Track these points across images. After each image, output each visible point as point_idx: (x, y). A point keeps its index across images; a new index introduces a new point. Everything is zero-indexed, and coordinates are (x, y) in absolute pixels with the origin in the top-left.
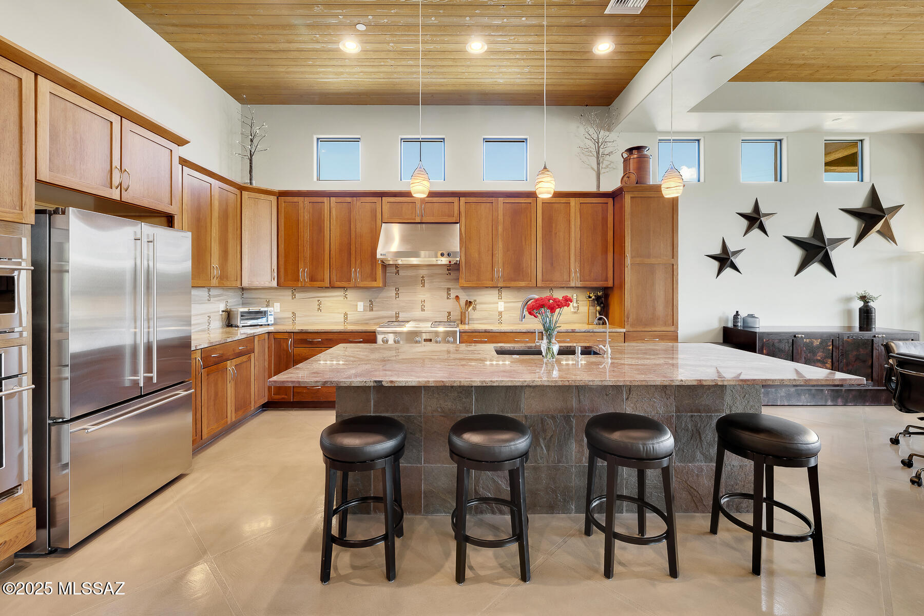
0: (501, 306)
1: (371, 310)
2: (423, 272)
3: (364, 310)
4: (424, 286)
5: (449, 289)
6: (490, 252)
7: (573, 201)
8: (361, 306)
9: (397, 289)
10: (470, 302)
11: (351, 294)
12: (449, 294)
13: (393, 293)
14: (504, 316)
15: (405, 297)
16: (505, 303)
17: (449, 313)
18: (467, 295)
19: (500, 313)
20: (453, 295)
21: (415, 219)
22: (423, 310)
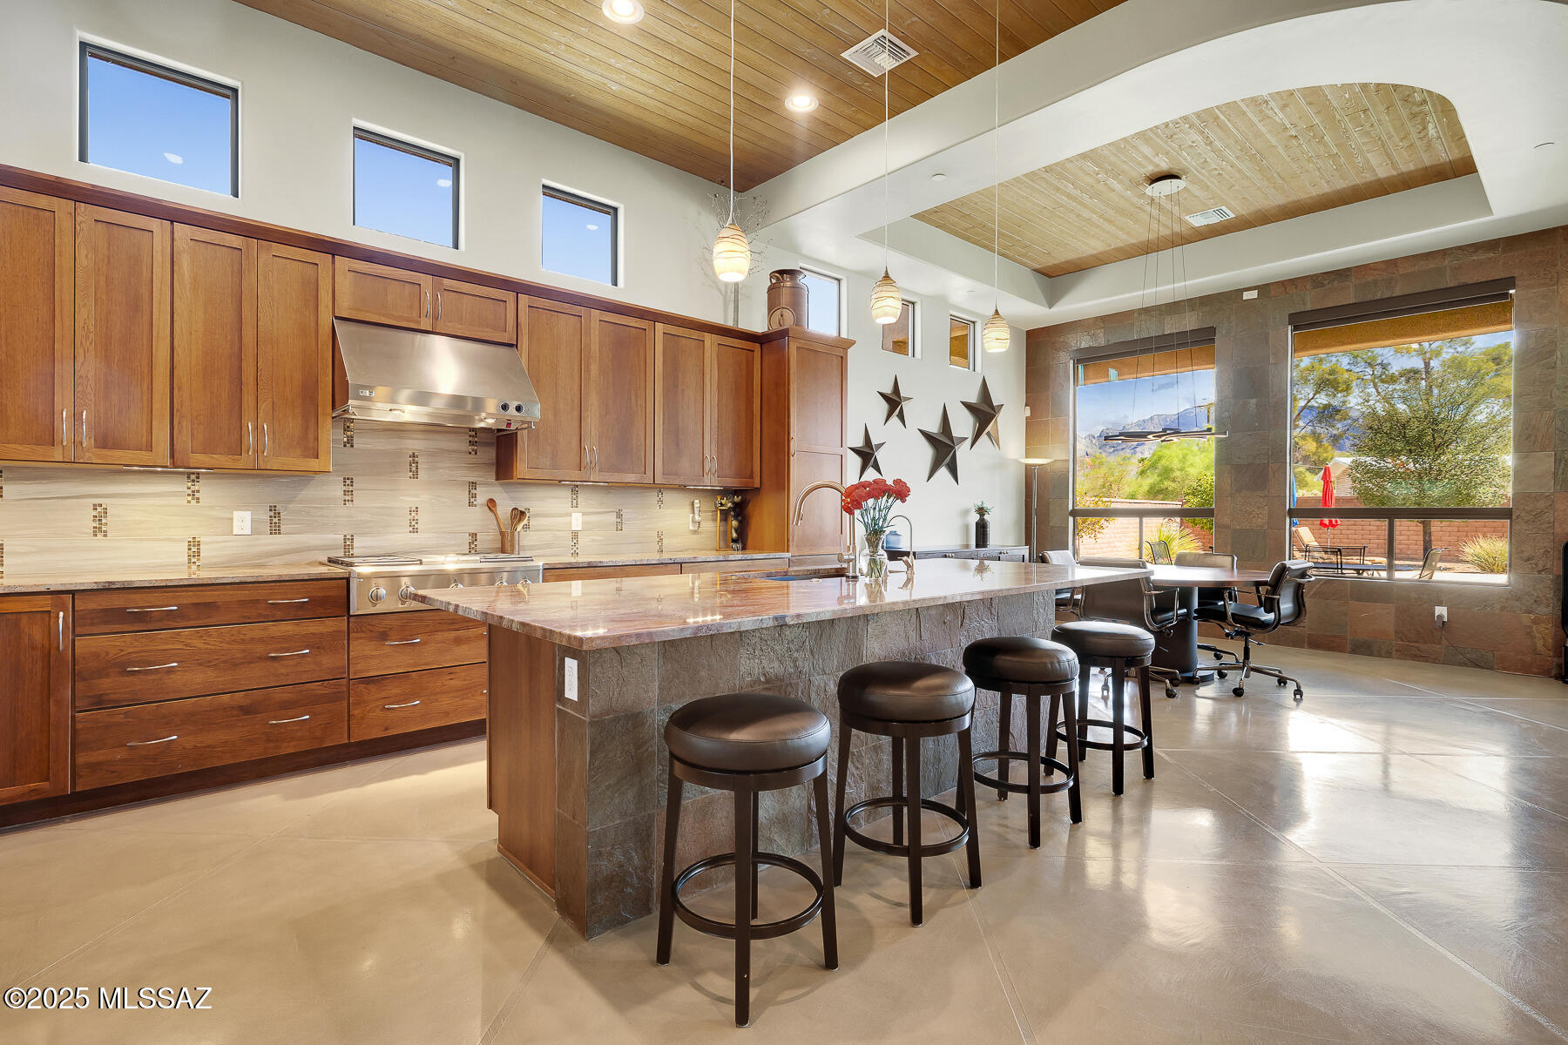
0: (577, 521)
1: (276, 530)
2: (414, 444)
3: (255, 531)
4: (415, 476)
5: (473, 485)
6: (576, 413)
7: (710, 339)
8: (242, 521)
9: (348, 481)
10: (522, 513)
11: (210, 492)
12: (474, 496)
13: (338, 490)
14: (583, 540)
15: (368, 500)
16: (584, 514)
17: (474, 535)
18: (513, 499)
19: (575, 535)
20: (482, 498)
21: (419, 323)
22: (415, 531)
